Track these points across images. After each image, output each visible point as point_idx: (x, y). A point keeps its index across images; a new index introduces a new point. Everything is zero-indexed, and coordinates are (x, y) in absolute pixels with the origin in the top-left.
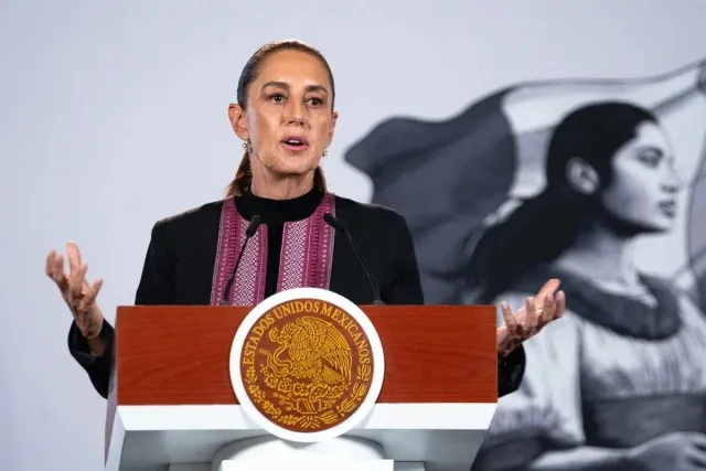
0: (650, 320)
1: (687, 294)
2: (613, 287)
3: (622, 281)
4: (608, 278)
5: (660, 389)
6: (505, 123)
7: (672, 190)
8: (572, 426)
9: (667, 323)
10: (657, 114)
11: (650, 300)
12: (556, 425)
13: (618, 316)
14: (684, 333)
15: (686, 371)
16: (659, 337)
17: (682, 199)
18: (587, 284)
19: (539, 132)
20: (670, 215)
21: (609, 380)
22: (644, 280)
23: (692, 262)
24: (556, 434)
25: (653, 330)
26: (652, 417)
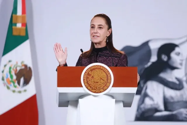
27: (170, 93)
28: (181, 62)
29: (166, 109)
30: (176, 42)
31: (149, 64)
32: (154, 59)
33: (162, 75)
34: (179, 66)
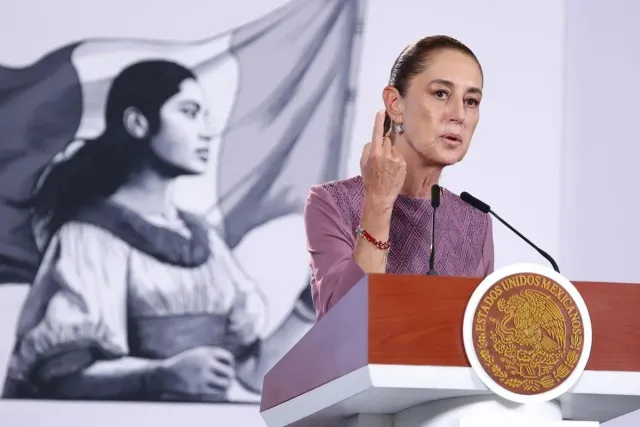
0: (186, 249)
1: (216, 228)
2: (156, 220)
3: (163, 215)
5: (191, 310)
6: (74, 72)
7: (207, 139)
9: (198, 253)
10: (197, 73)
11: (186, 233)
12: (105, 338)
13: (160, 245)
14: (211, 262)
15: (212, 295)
16: (193, 265)
17: (214, 147)
18: (136, 217)
19: (100, 82)
20: (205, 160)
21: (151, 301)
22: (181, 215)
23: (220, 201)
24: (106, 346)
25: (187, 259)
26: (184, 332)
27: (156, 278)
28: (202, 144)
29: (136, 348)
30: (186, 58)
31: (73, 148)
32: (92, 126)
33: (126, 199)
34: (194, 164)
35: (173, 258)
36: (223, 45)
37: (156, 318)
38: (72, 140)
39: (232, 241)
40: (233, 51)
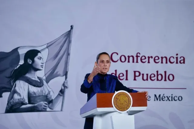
0: (39, 84)
2: (34, 79)
3: (35, 78)
4: (33, 78)
5: (40, 95)
6: (18, 52)
7: (43, 63)
8: (27, 101)
9: (41, 84)
10: (40, 51)
11: (39, 81)
12: (24, 101)
13: (34, 83)
14: (44, 86)
15: (44, 92)
16: (40, 87)
17: (44, 65)
18: (30, 78)
19: (23, 54)
20: (42, 67)
21: (32, 94)
22: (38, 78)
23: (45, 75)
24: (24, 102)
25: (39, 86)
26: (39, 99)
28: (42, 65)
29: (30, 102)
30: (39, 49)
33: (28, 75)
35: (37, 86)
36: (45, 46)
37: (33, 97)
38: (18, 65)
39: (47, 82)
40: (47, 47)
